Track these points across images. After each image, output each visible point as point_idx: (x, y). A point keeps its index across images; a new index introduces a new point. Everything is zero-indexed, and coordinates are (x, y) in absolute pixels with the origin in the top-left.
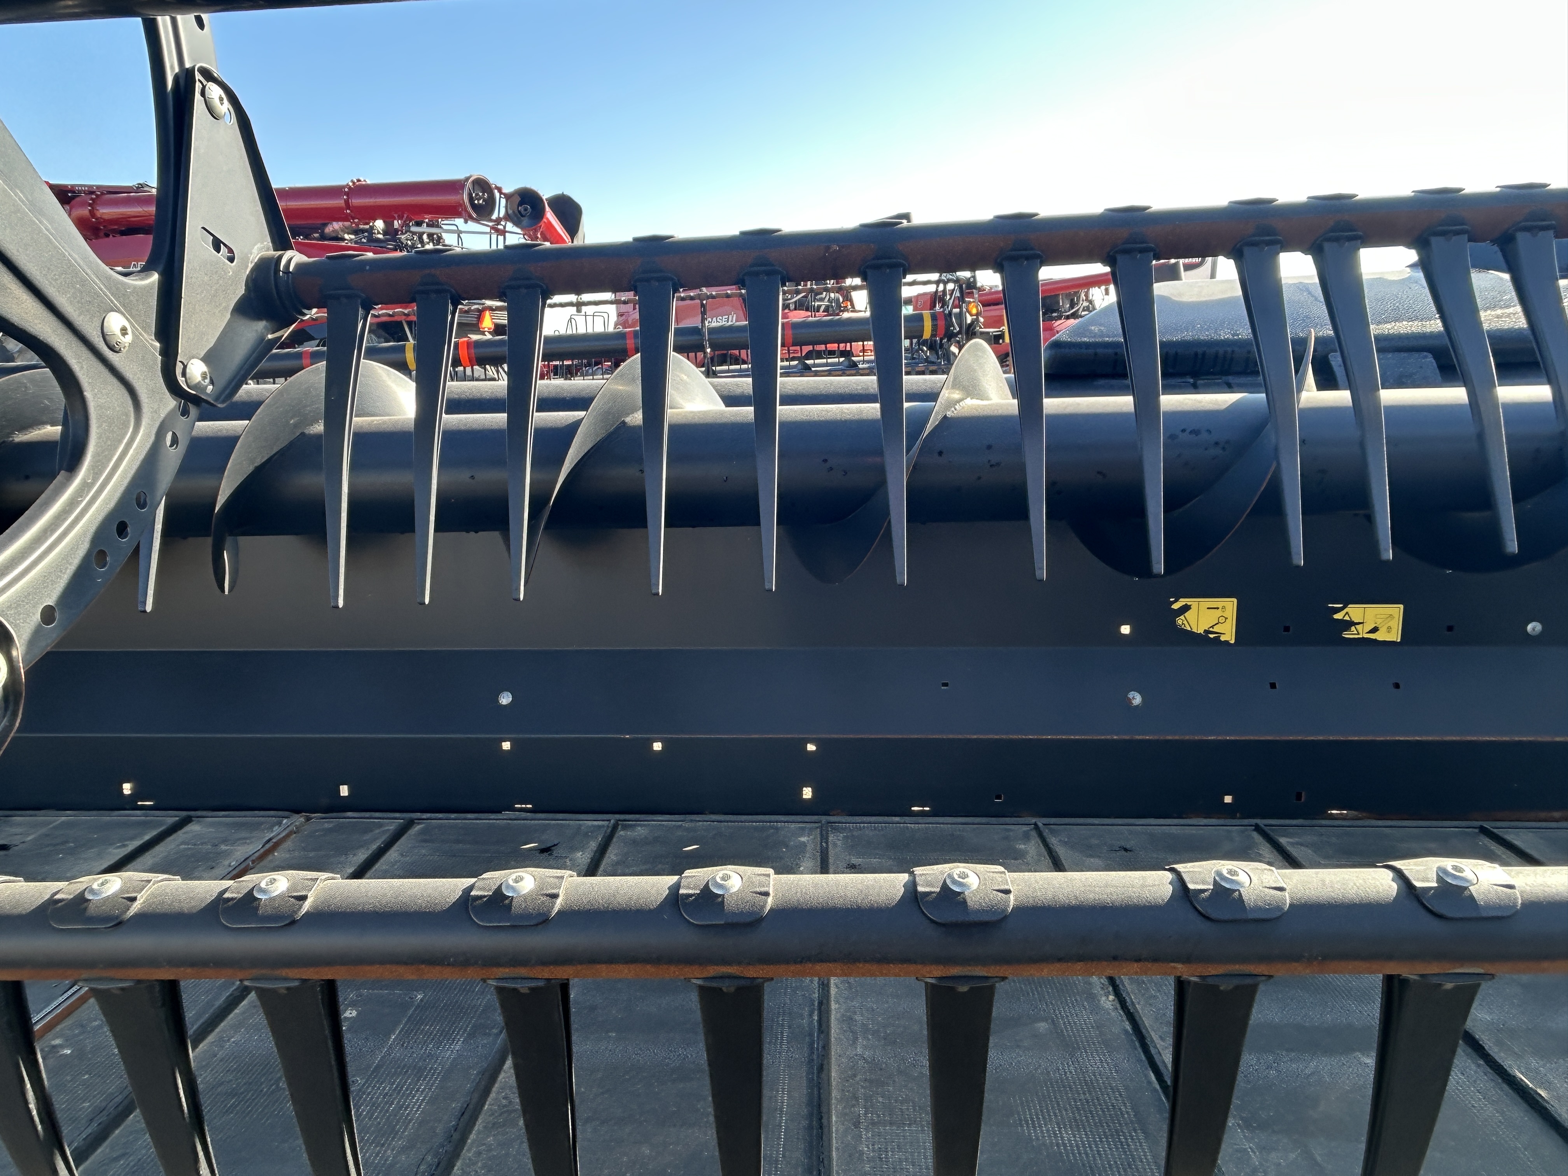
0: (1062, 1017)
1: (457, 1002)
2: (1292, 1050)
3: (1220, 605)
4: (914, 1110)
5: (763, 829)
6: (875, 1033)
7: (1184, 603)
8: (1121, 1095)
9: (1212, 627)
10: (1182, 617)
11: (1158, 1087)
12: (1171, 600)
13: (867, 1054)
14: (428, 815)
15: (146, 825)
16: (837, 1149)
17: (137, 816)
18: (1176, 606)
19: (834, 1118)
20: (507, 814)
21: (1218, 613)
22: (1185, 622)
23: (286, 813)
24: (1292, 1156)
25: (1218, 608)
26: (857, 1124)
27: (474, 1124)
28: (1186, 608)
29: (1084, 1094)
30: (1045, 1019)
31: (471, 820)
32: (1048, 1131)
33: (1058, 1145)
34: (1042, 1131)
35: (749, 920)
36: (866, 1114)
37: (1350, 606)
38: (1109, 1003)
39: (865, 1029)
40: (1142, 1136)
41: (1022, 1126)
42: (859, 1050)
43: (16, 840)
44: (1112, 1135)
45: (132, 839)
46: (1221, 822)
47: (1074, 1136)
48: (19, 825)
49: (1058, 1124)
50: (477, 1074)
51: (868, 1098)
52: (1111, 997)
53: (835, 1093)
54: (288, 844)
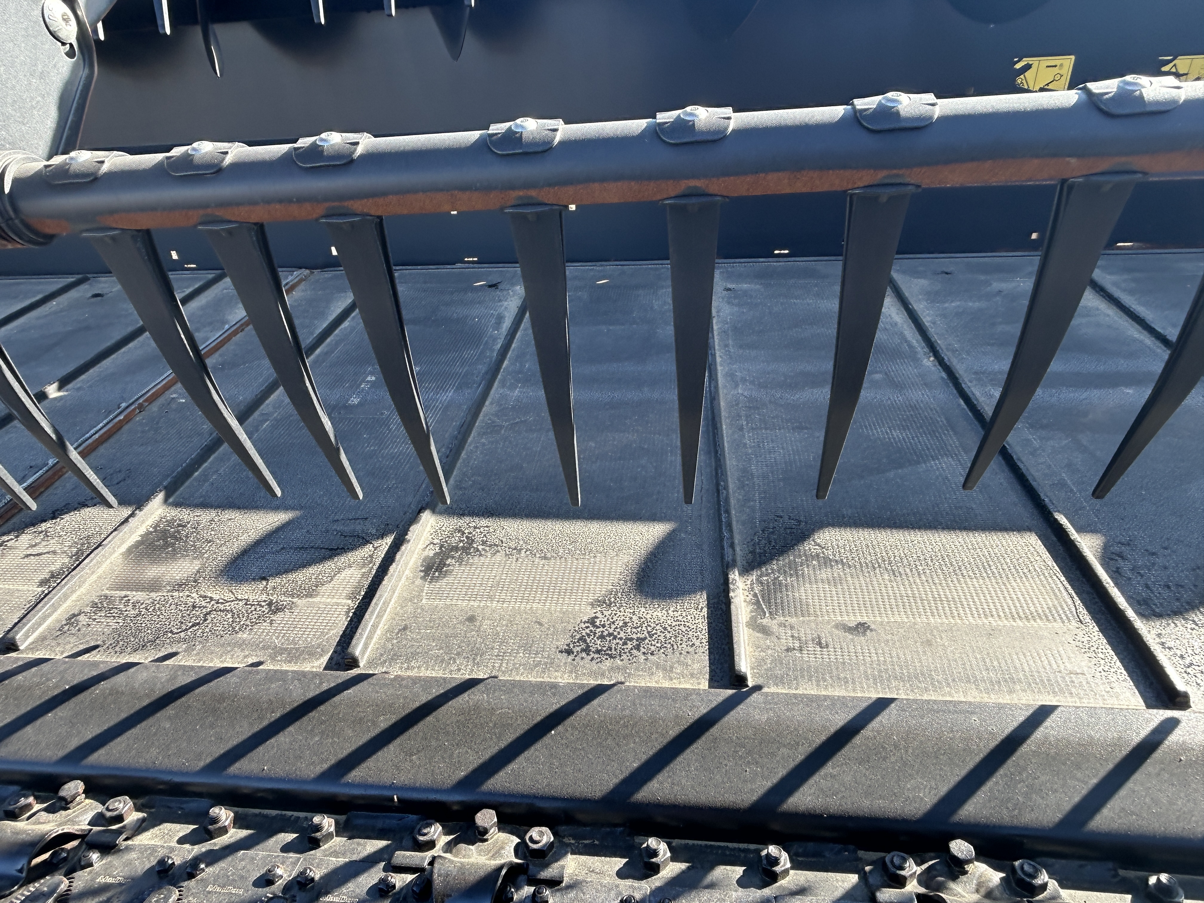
0: (893, 371)
1: (445, 371)
2: (1071, 386)
3: (1058, 63)
4: (782, 422)
5: (656, 269)
6: (752, 383)
7: (1026, 63)
8: (937, 412)
9: (1047, 85)
10: (1022, 76)
11: (965, 407)
12: (1015, 60)
13: (746, 394)
14: (401, 267)
15: (196, 279)
16: (728, 442)
17: (186, 275)
18: (1018, 66)
19: (724, 427)
20: (459, 265)
21: (1056, 70)
22: (1024, 81)
23: (294, 269)
24: (1065, 442)
25: (1056, 66)
26: (741, 429)
27: (471, 433)
28: (1028, 67)
29: (909, 412)
30: (880, 372)
31: (432, 270)
32: (882, 431)
33: (889, 439)
34: (877, 432)
35: (716, 137)
36: (747, 424)
37: (1179, 57)
38: (930, 363)
39: (744, 380)
40: (951, 433)
41: (862, 429)
42: (740, 391)
43: (104, 291)
44: (930, 433)
45: (187, 287)
46: (1026, 253)
47: (901, 434)
48: (105, 282)
49: (890, 428)
50: (466, 409)
51: (747, 416)
52: (932, 359)
53: (724, 414)
54: (302, 286)
